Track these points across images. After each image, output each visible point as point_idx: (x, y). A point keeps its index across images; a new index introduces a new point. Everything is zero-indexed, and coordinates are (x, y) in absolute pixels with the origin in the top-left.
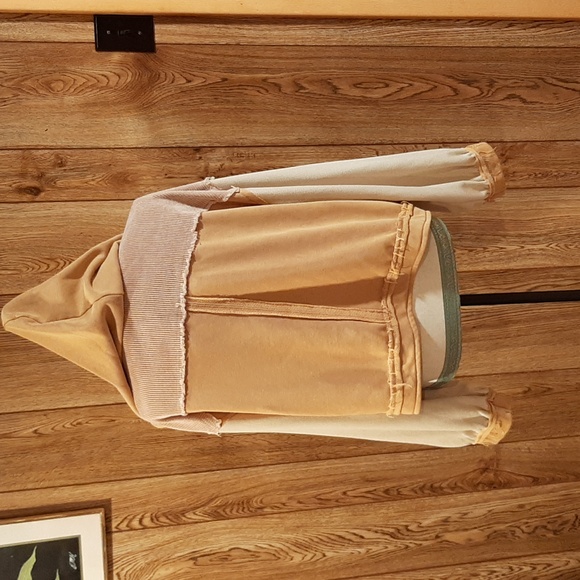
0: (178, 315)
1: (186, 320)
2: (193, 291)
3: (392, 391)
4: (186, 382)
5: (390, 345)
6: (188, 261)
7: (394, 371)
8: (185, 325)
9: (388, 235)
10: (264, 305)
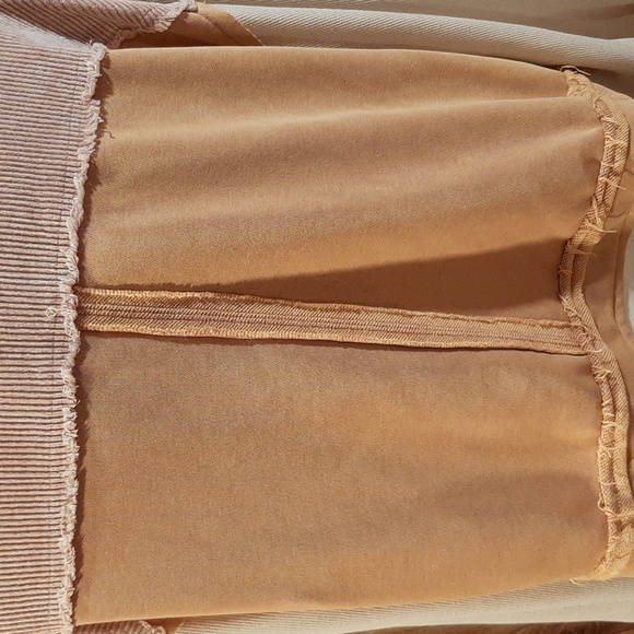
0: (54, 342)
1: (79, 358)
2: (96, 272)
3: (611, 528)
4: (77, 543)
5: (607, 412)
6: (78, 181)
7: (611, 477)
8: (76, 372)
9: (585, 134)
10: (294, 312)
